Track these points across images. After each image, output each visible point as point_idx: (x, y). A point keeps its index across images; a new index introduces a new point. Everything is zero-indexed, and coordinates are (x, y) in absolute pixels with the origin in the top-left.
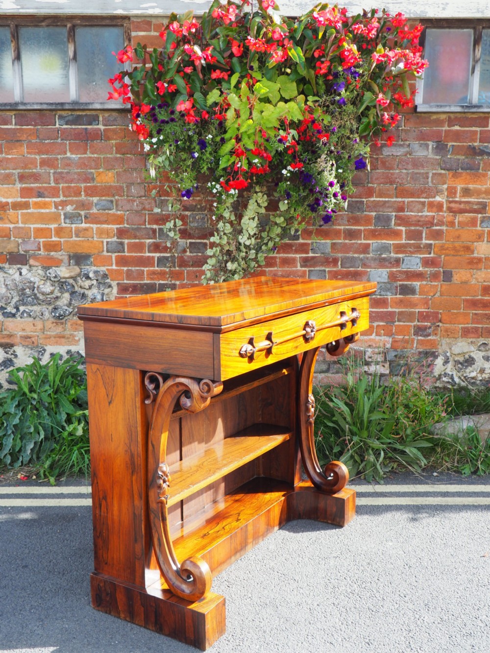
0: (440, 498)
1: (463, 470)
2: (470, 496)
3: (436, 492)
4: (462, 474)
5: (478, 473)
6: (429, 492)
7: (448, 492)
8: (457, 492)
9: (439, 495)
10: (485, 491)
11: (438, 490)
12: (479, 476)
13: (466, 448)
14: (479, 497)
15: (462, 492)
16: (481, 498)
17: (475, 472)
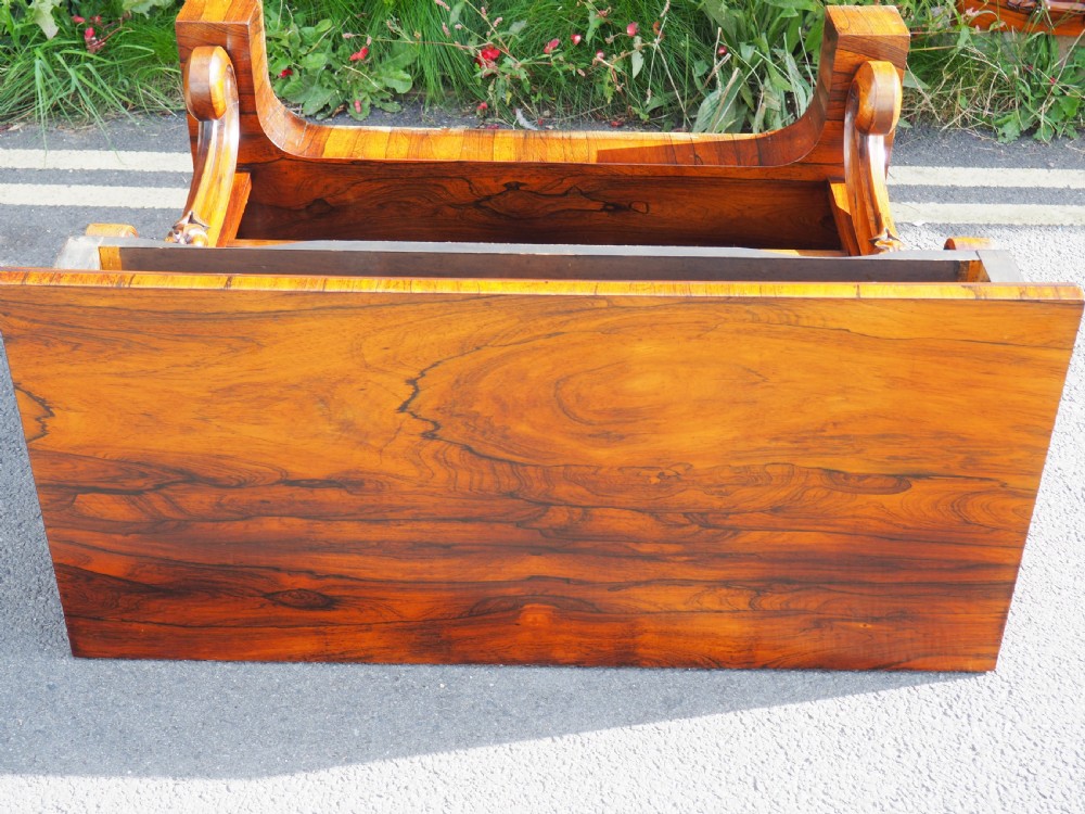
0: (932, 204)
1: (1001, 126)
2: (1008, 201)
3: (926, 187)
4: (996, 137)
5: (1037, 136)
6: (909, 187)
7: (954, 188)
8: (976, 188)
9: (931, 196)
10: (1046, 185)
11: (932, 183)
12: (1037, 141)
13: (1016, 72)
14: (1030, 202)
15: (989, 188)
16: (1034, 206)
17: (1030, 133)
